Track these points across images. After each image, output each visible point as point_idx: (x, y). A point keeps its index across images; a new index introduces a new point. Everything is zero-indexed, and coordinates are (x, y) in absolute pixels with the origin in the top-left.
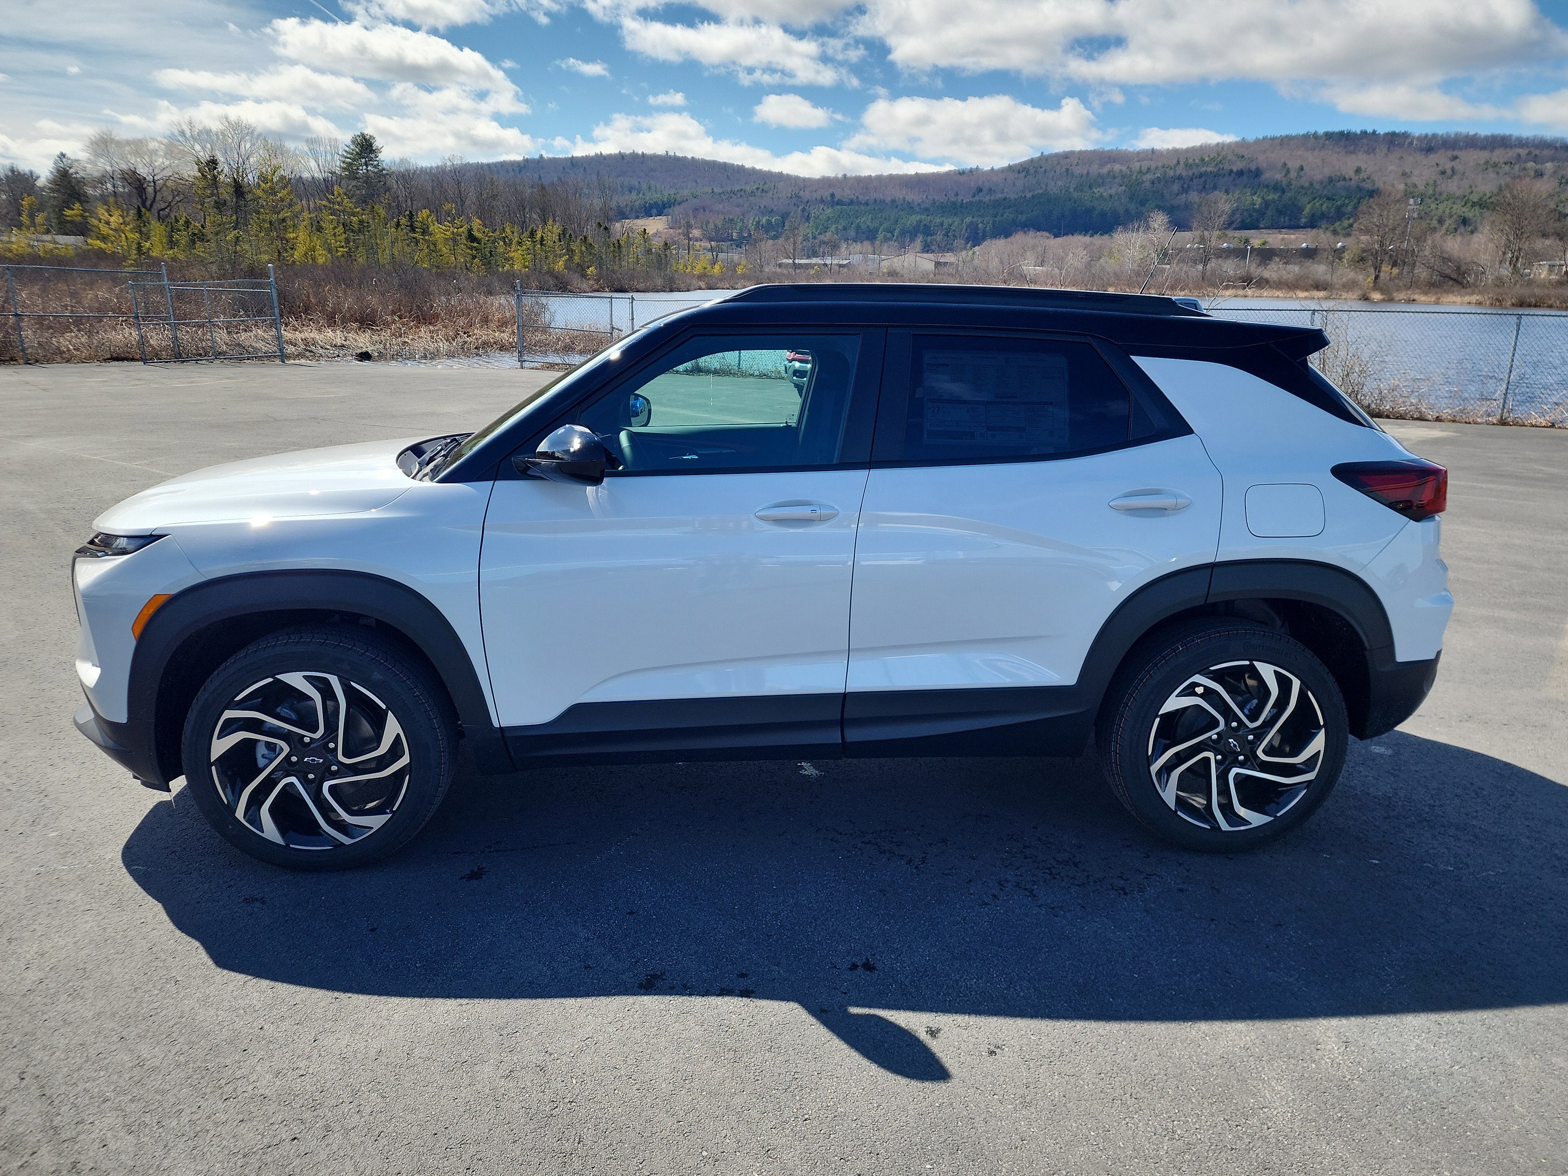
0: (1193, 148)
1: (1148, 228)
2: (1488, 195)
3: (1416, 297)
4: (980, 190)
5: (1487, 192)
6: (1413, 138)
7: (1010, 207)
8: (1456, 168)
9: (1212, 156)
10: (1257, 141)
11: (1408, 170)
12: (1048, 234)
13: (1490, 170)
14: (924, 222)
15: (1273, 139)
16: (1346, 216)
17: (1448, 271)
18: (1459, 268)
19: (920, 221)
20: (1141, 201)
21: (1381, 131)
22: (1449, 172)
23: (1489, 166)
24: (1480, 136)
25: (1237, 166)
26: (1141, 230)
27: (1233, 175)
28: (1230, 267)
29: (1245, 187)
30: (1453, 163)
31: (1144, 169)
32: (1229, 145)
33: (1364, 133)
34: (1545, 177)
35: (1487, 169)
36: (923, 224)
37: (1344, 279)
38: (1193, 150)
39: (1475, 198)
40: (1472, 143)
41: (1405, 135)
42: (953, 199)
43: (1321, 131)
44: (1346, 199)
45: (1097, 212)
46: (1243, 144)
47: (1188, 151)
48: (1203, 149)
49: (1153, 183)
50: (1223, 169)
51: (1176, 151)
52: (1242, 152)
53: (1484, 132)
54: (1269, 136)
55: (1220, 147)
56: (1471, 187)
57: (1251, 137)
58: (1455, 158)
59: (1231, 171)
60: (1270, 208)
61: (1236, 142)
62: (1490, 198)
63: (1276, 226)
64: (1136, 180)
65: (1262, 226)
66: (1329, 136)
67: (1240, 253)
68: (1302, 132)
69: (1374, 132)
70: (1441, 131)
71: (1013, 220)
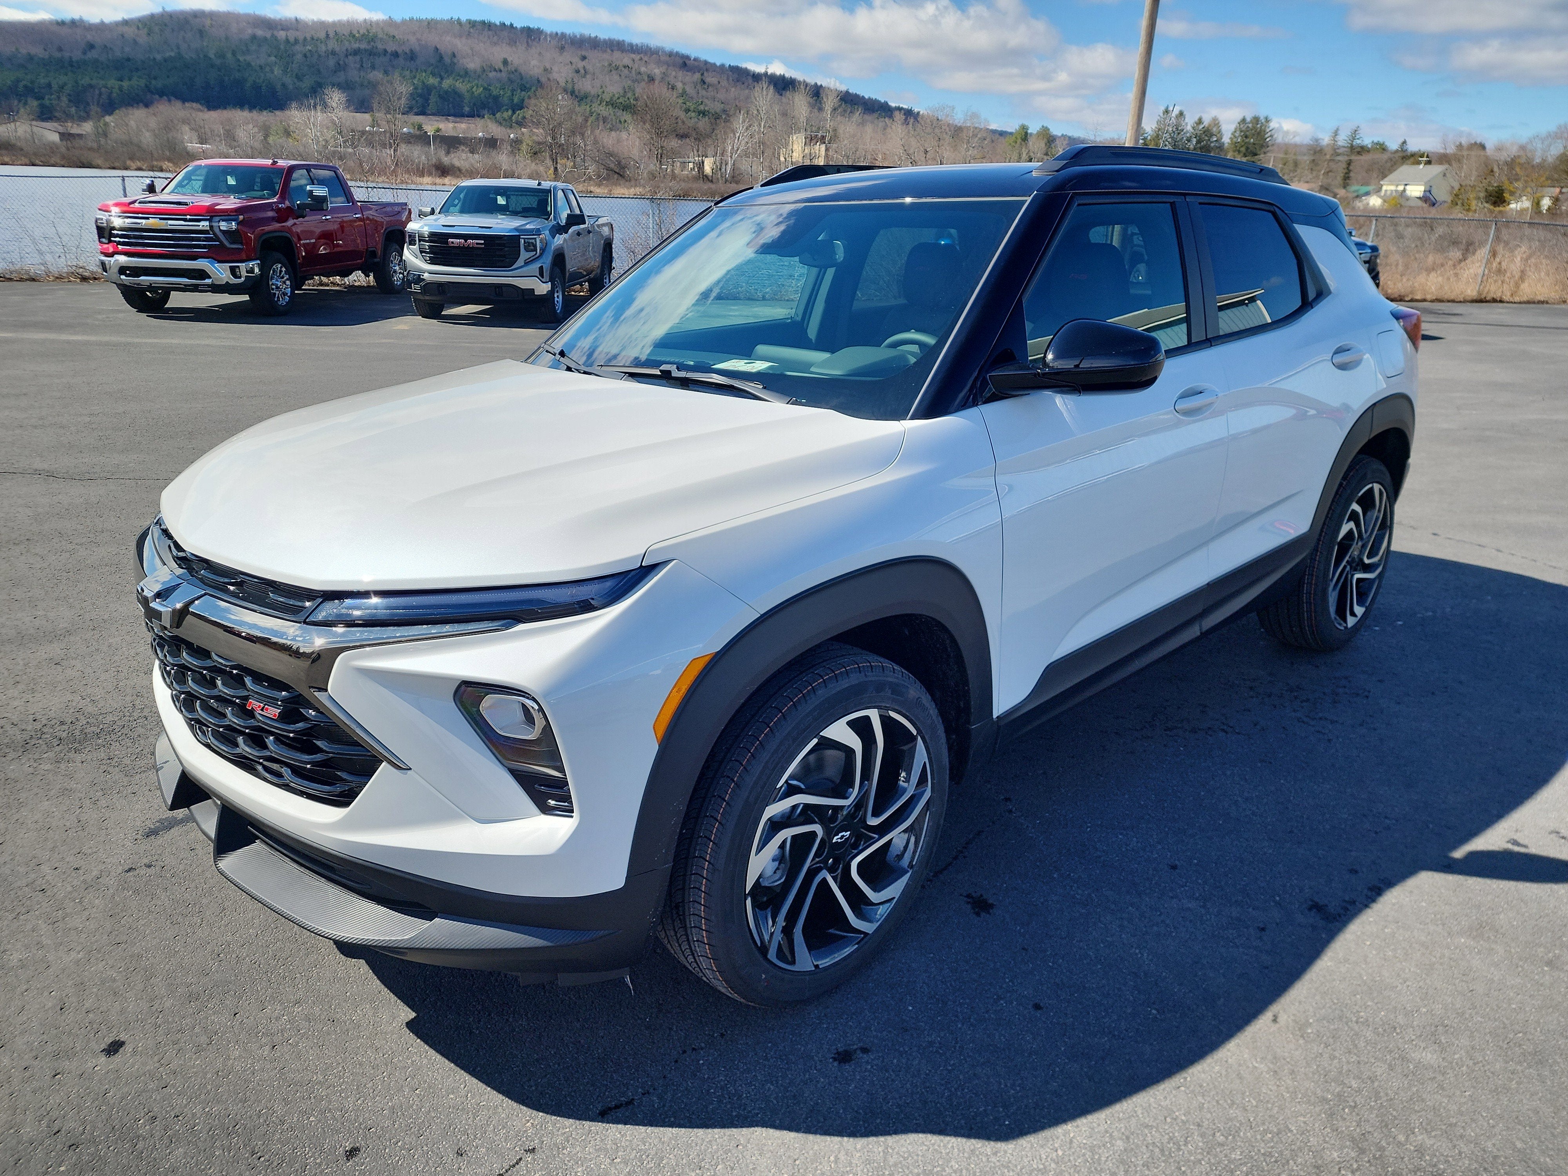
0: (339, 21)
1: (325, 106)
2: (617, 96)
3: (592, 188)
4: (91, 46)
5: (615, 93)
6: (546, 35)
7: (137, 70)
8: (587, 67)
9: (361, 32)
10: (404, 22)
11: (548, 67)
12: (198, 106)
13: (614, 72)
14: (24, 83)
15: (420, 21)
16: (505, 107)
17: (612, 166)
18: (619, 163)
19: (18, 81)
20: (297, 75)
21: (518, 25)
22: (582, 71)
23: (613, 68)
24: (600, 39)
25: (391, 47)
26: (319, 108)
27: (388, 56)
28: (417, 154)
29: (403, 69)
30: (584, 63)
31: (292, 40)
32: (377, 23)
33: (503, 25)
34: (657, 82)
35: (611, 71)
36: (21, 84)
37: (528, 170)
38: (340, 24)
39: (607, 97)
40: (594, 44)
41: (539, 32)
42: (58, 55)
43: (464, 19)
44: (500, 89)
45: (248, 85)
46: (390, 23)
47: (334, 24)
48: (350, 24)
49: (305, 56)
50: (377, 48)
51: (322, 24)
52: (392, 31)
53: (603, 36)
54: (415, 18)
55: (369, 24)
56: (602, 87)
57: (398, 17)
58: (584, 58)
59: (385, 51)
60: (433, 94)
61: (383, 20)
62: (619, 98)
63: (443, 113)
64: (286, 51)
65: (429, 112)
66: (473, 24)
67: (423, 139)
68: (447, 17)
69: (512, 25)
70: (568, 31)
71: (146, 86)
